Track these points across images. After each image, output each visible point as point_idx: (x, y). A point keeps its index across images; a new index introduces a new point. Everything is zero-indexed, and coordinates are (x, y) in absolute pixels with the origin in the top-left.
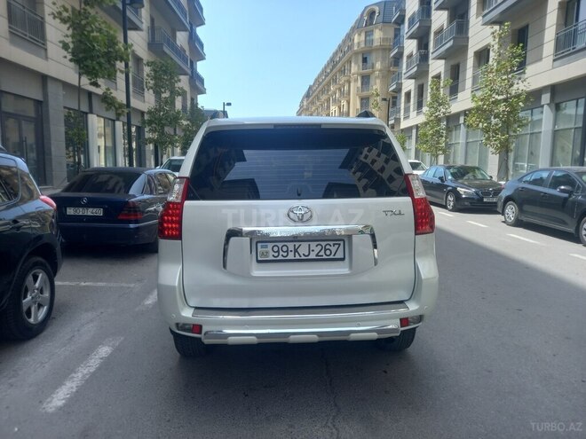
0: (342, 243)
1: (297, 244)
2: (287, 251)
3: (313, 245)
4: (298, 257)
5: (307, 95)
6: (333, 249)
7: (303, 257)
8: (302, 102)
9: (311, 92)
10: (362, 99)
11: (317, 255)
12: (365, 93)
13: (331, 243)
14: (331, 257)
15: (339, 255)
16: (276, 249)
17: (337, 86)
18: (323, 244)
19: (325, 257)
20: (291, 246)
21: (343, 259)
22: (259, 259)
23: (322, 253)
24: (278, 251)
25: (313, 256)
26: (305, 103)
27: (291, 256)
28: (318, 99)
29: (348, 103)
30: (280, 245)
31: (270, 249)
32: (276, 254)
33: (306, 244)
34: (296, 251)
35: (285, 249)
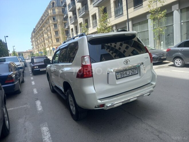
0: (136, 69)
1: (126, 71)
2: (124, 74)
3: (130, 71)
4: (127, 76)
5: (34, 32)
6: (135, 71)
7: (128, 75)
8: (32, 34)
9: (35, 31)
10: (55, 32)
11: (131, 74)
12: (56, 30)
13: (134, 69)
14: (135, 73)
15: (137, 73)
16: (121, 74)
17: (45, 28)
18: (132, 70)
19: (133, 74)
20: (124, 72)
21: (138, 74)
22: (117, 78)
23: (132, 73)
24: (122, 75)
25: (130, 74)
26: (33, 34)
27: (125, 76)
28: (39, 33)
29: (51, 33)
30: (122, 73)
31: (119, 74)
32: (121, 76)
33: (128, 71)
34: (126, 74)
35: (123, 74)
